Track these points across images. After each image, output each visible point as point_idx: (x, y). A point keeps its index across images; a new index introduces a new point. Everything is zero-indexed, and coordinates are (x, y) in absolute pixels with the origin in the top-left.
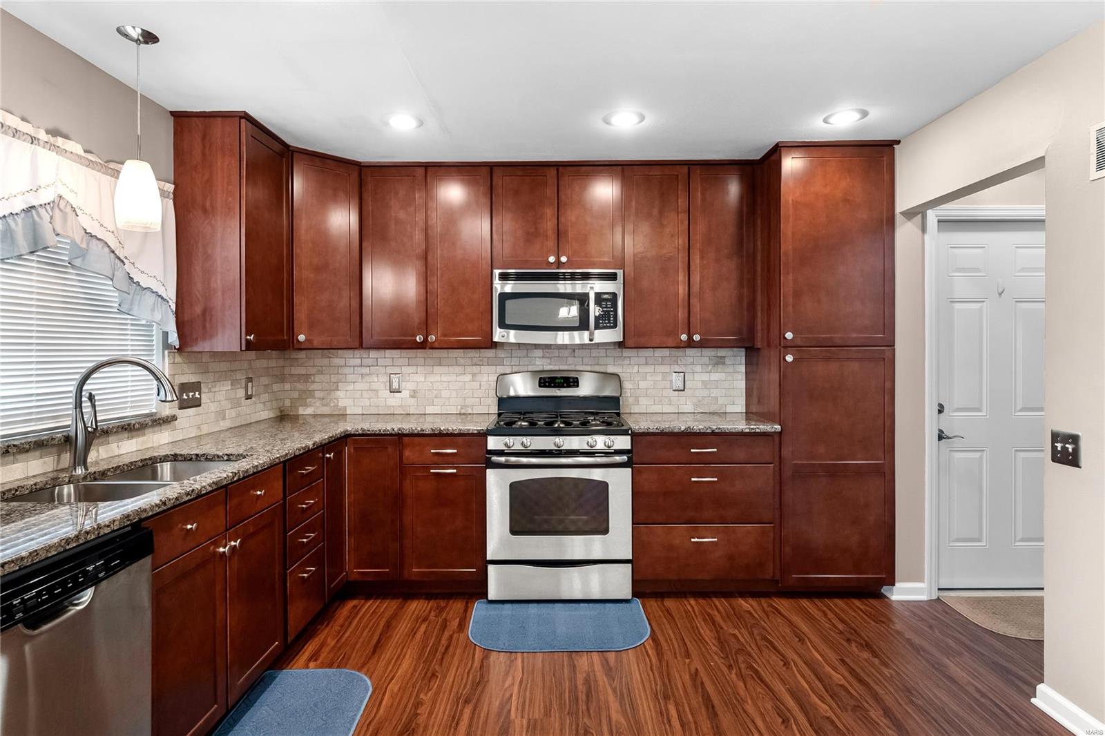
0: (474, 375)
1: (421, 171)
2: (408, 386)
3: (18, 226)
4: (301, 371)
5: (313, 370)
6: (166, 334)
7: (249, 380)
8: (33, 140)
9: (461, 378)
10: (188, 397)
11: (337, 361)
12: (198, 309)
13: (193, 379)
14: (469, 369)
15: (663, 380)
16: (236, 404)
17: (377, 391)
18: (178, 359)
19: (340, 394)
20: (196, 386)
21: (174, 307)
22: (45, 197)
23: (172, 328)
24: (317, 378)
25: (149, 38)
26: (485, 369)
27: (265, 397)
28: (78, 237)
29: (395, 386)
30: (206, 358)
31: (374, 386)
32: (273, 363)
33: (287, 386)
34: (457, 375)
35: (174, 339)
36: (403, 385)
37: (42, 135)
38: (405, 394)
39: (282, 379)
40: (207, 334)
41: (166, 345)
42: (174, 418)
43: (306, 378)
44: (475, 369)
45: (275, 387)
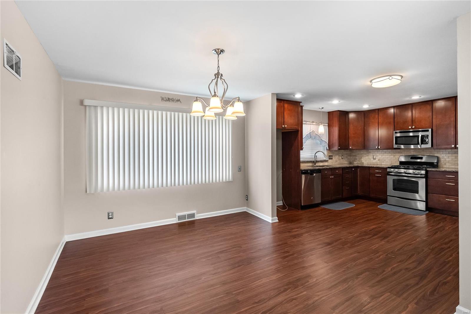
0: (394, 156)
1: (377, 111)
2: (377, 158)
3: (309, 135)
4: (354, 154)
5: (356, 154)
6: (327, 148)
7: (342, 155)
8: (310, 124)
9: (391, 156)
10: (330, 157)
11: (361, 152)
12: (331, 143)
13: (331, 155)
14: (393, 154)
15: (455, 158)
16: (339, 160)
17: (370, 159)
18: (329, 151)
19: (362, 159)
20: (332, 156)
21: (328, 143)
22: (312, 131)
23: (327, 146)
24: (358, 156)
25: (323, 108)
26: (397, 154)
27: (346, 159)
28: (315, 135)
29: (374, 158)
30: (333, 151)
31: (370, 158)
32: (348, 152)
33: (352, 157)
34: (390, 156)
35: (328, 148)
36: (376, 158)
37: (311, 123)
38: (377, 160)
39: (351, 156)
40: (333, 147)
41: (327, 149)
42: (328, 161)
43: (355, 156)
44: (395, 154)
45: (349, 157)
